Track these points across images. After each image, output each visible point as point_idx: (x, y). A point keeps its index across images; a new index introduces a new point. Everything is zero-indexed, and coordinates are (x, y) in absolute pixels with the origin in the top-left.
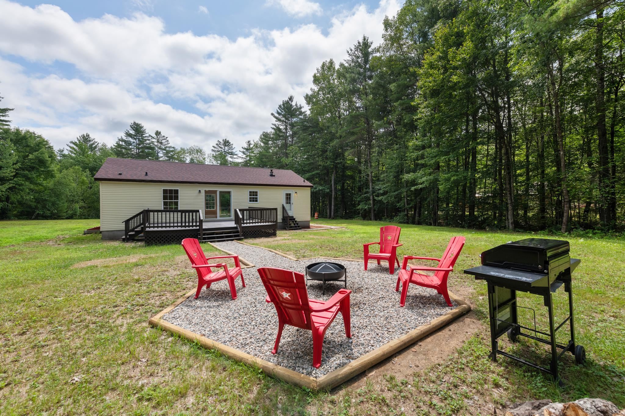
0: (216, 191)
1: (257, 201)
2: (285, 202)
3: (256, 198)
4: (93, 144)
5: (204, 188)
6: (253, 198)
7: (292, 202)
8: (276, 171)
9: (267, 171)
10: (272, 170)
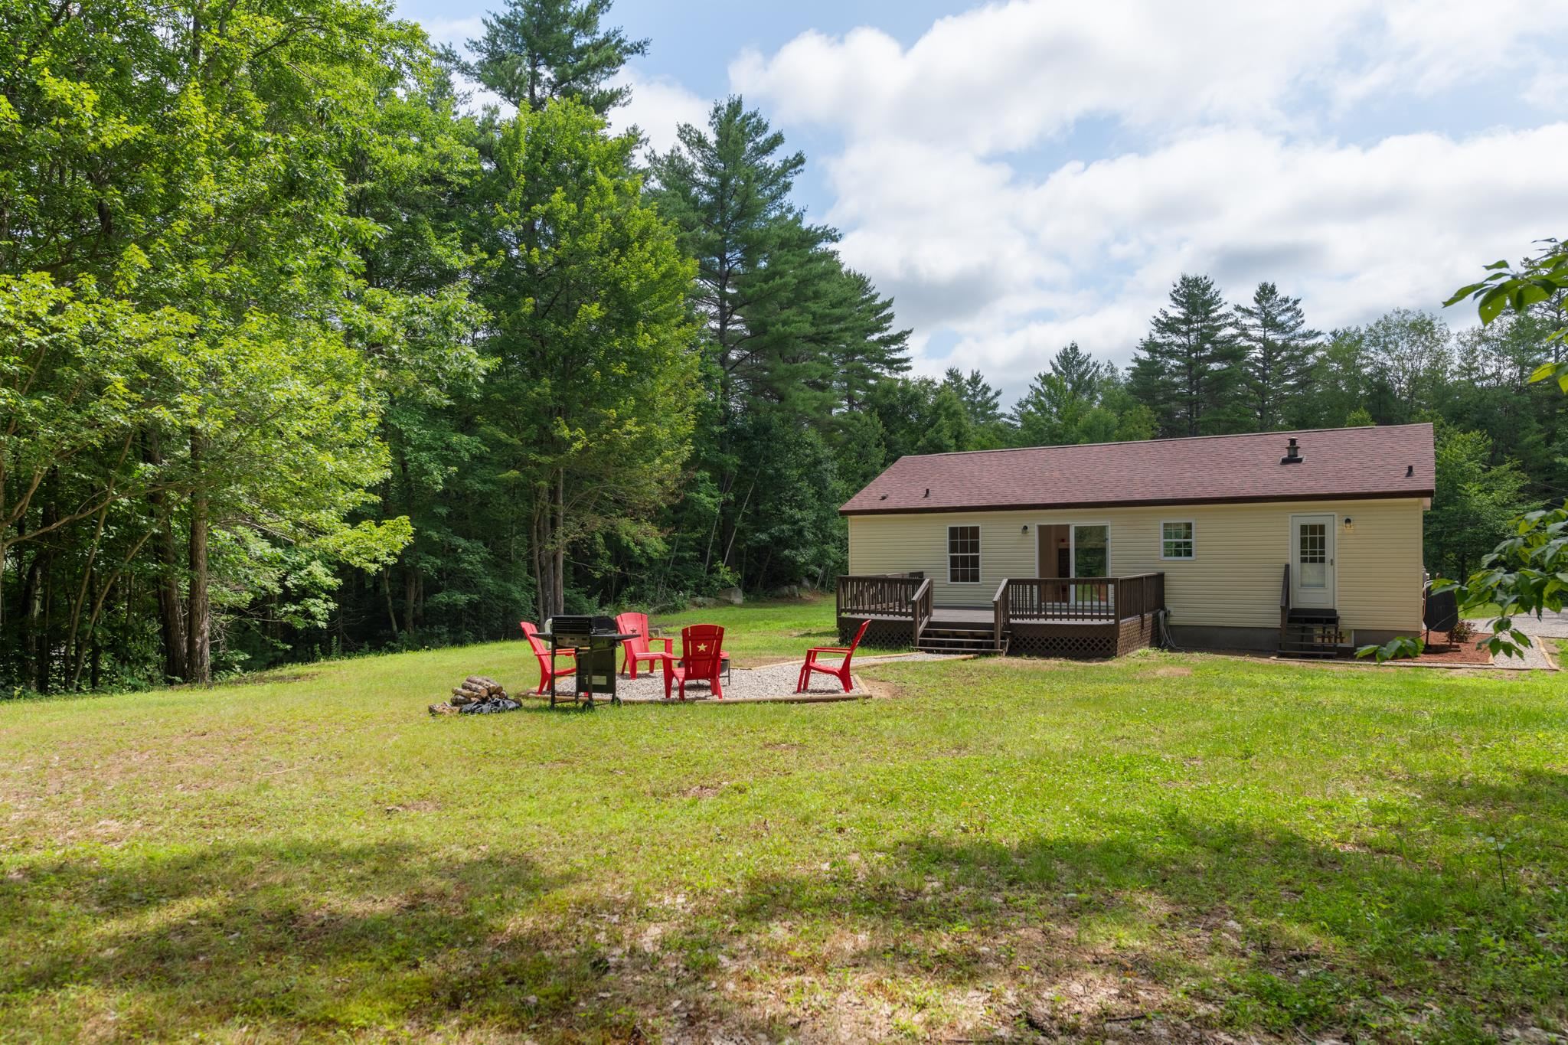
0: (1068, 527)
1: (1189, 553)
2: (1298, 556)
3: (1188, 544)
4: (1086, 372)
5: (1037, 521)
6: (1178, 545)
7: (1328, 556)
8: (1307, 440)
9: (1277, 443)
10: (1293, 442)
